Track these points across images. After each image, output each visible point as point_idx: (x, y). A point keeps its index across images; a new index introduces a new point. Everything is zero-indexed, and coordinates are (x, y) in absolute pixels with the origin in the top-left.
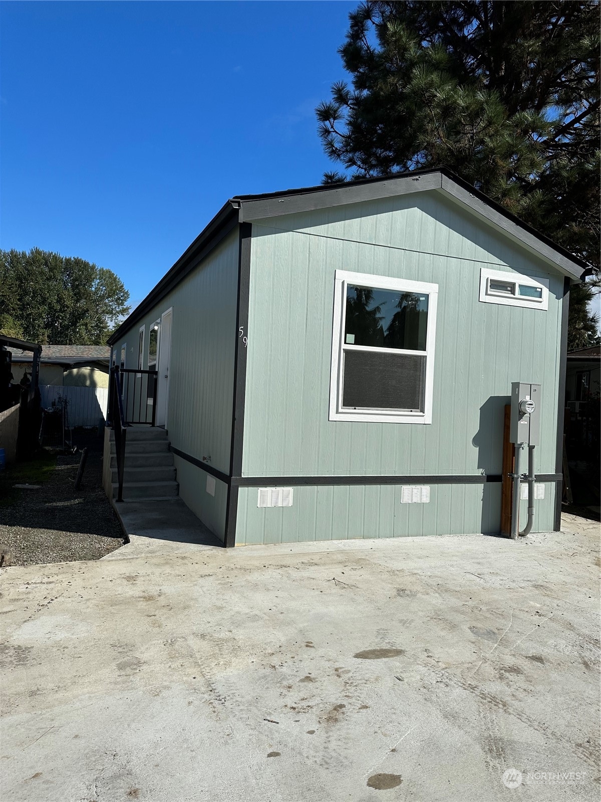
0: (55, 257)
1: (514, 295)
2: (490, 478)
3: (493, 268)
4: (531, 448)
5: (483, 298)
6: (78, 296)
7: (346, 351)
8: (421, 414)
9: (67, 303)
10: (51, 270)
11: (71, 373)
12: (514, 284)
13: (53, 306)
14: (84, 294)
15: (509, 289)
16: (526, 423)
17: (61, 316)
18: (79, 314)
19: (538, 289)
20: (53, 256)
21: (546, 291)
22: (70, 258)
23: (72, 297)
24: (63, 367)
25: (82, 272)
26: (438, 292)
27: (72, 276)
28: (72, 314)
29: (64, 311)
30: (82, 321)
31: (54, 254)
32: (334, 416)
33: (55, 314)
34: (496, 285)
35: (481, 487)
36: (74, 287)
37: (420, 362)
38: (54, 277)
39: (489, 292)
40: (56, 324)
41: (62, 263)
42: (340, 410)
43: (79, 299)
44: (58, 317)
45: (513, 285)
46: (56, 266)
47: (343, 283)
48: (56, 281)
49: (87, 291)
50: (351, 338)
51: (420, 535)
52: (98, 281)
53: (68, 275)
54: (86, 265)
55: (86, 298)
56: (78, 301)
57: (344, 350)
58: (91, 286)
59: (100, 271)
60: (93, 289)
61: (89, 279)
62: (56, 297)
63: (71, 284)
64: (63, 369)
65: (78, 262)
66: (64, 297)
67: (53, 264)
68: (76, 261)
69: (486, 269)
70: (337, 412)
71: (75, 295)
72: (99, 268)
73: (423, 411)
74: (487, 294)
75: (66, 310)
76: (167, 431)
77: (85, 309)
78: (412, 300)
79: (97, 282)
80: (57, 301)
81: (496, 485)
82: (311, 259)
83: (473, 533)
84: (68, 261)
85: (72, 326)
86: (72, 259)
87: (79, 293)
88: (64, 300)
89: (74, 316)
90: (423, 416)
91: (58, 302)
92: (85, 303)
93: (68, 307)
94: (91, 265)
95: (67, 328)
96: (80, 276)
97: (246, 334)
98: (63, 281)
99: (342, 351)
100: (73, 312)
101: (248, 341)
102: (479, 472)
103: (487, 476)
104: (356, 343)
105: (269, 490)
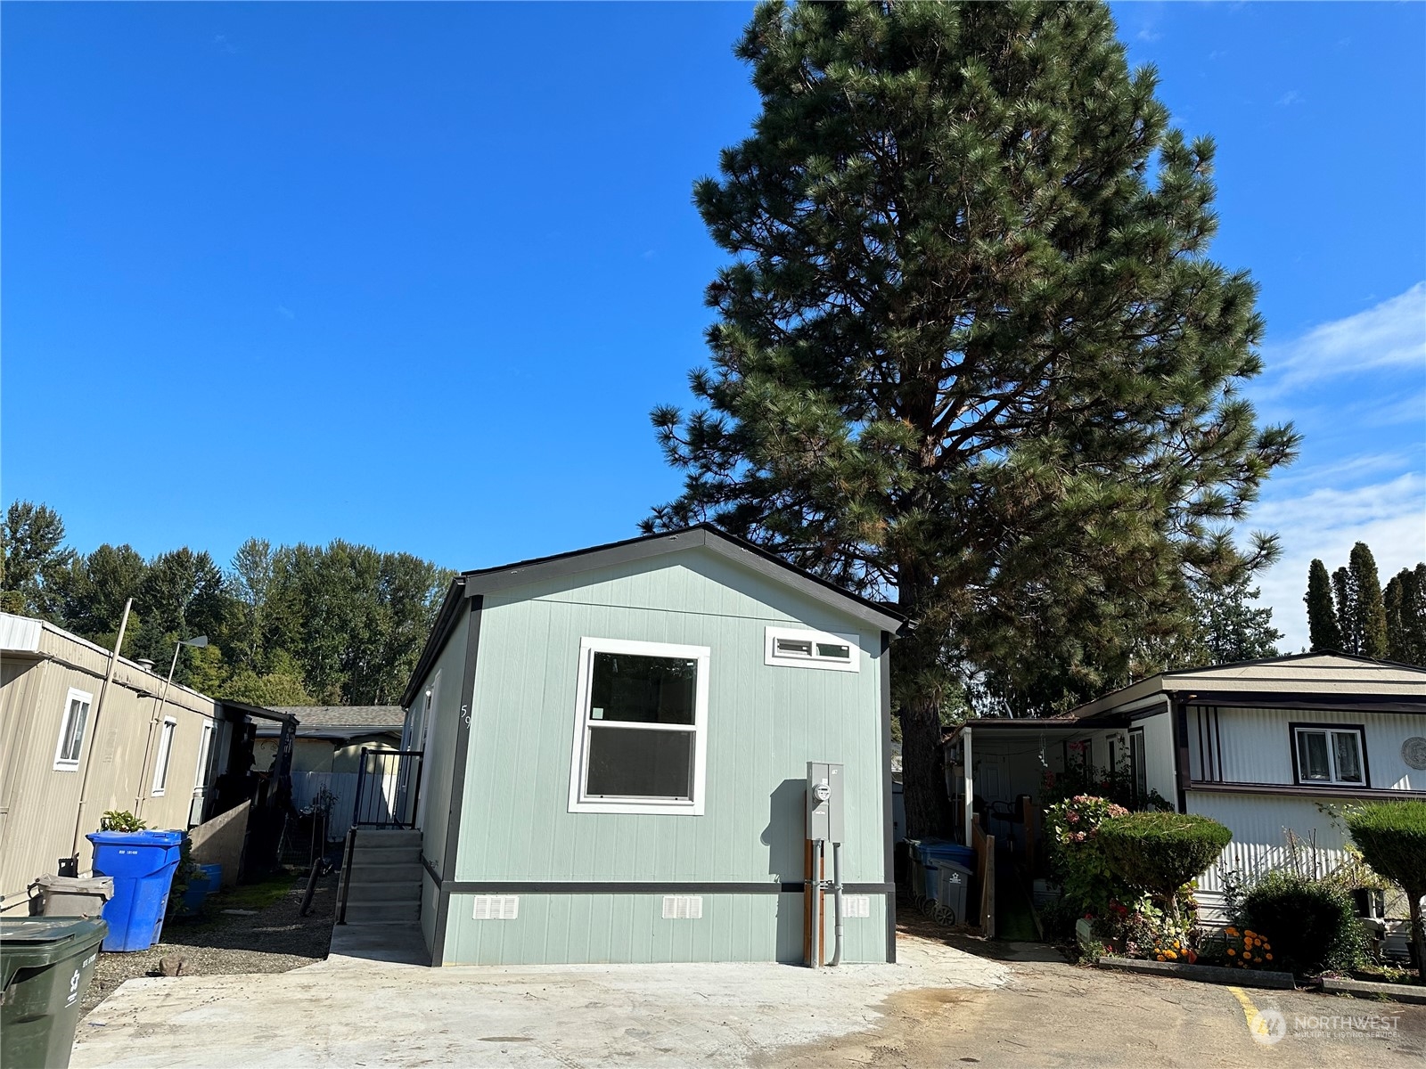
0: (368, 554)
1: (810, 654)
2: (787, 887)
3: (783, 626)
4: (836, 846)
5: (770, 660)
6: (400, 615)
7: (593, 729)
8: (690, 802)
9: (382, 627)
10: (360, 574)
11: (345, 752)
12: (810, 643)
13: (358, 634)
14: (411, 611)
15: (804, 648)
16: (823, 813)
17: (369, 649)
18: (399, 646)
19: (843, 648)
20: (365, 553)
21: (855, 650)
22: (393, 554)
23: (391, 618)
24: (333, 743)
25: (411, 576)
26: (709, 655)
27: (394, 583)
28: (389, 646)
29: (375, 641)
30: (404, 658)
31: (366, 549)
32: (574, 807)
33: (359, 648)
34: (785, 645)
35: (775, 898)
36: (396, 601)
37: (688, 738)
38: (364, 585)
39: (776, 654)
40: (361, 664)
41: (378, 563)
42: (582, 799)
43: (401, 620)
44: (364, 652)
45: (809, 645)
46: (369, 567)
47: (590, 651)
48: (367, 592)
49: (416, 607)
50: (599, 712)
51: (688, 962)
52: (436, 589)
53: (387, 581)
54: (417, 565)
55: (413, 619)
56: (399, 624)
57: (589, 727)
58: (423, 598)
59: (440, 572)
60: (427, 603)
61: (422, 587)
62: (364, 619)
63: (391, 595)
64: (333, 747)
65: (404, 560)
66: (377, 617)
67: (364, 565)
68: (402, 559)
69: (772, 628)
70: (579, 802)
71: (396, 613)
72: (439, 568)
73: (691, 799)
74: (773, 656)
75: (379, 640)
76: (422, 834)
77: (410, 636)
78: (676, 666)
79: (433, 592)
80: (365, 626)
81: (797, 897)
82: (551, 627)
83: (764, 960)
84: (389, 559)
85: (386, 666)
86: (396, 556)
87: (402, 611)
88: (377, 623)
89: (391, 649)
90: (692, 805)
91: (367, 626)
92: (412, 627)
93: (382, 635)
94: (426, 565)
95: (378, 668)
96: (407, 583)
97: (469, 714)
98: (378, 591)
99: (587, 728)
100: (391, 641)
101: (472, 722)
102: (771, 879)
103: (783, 884)
104: (606, 717)
105: (489, 898)
